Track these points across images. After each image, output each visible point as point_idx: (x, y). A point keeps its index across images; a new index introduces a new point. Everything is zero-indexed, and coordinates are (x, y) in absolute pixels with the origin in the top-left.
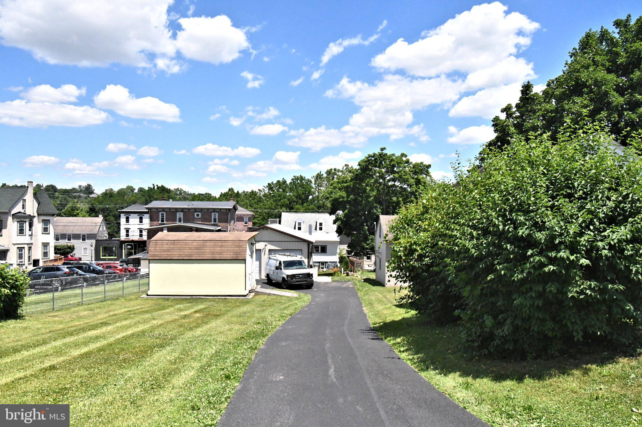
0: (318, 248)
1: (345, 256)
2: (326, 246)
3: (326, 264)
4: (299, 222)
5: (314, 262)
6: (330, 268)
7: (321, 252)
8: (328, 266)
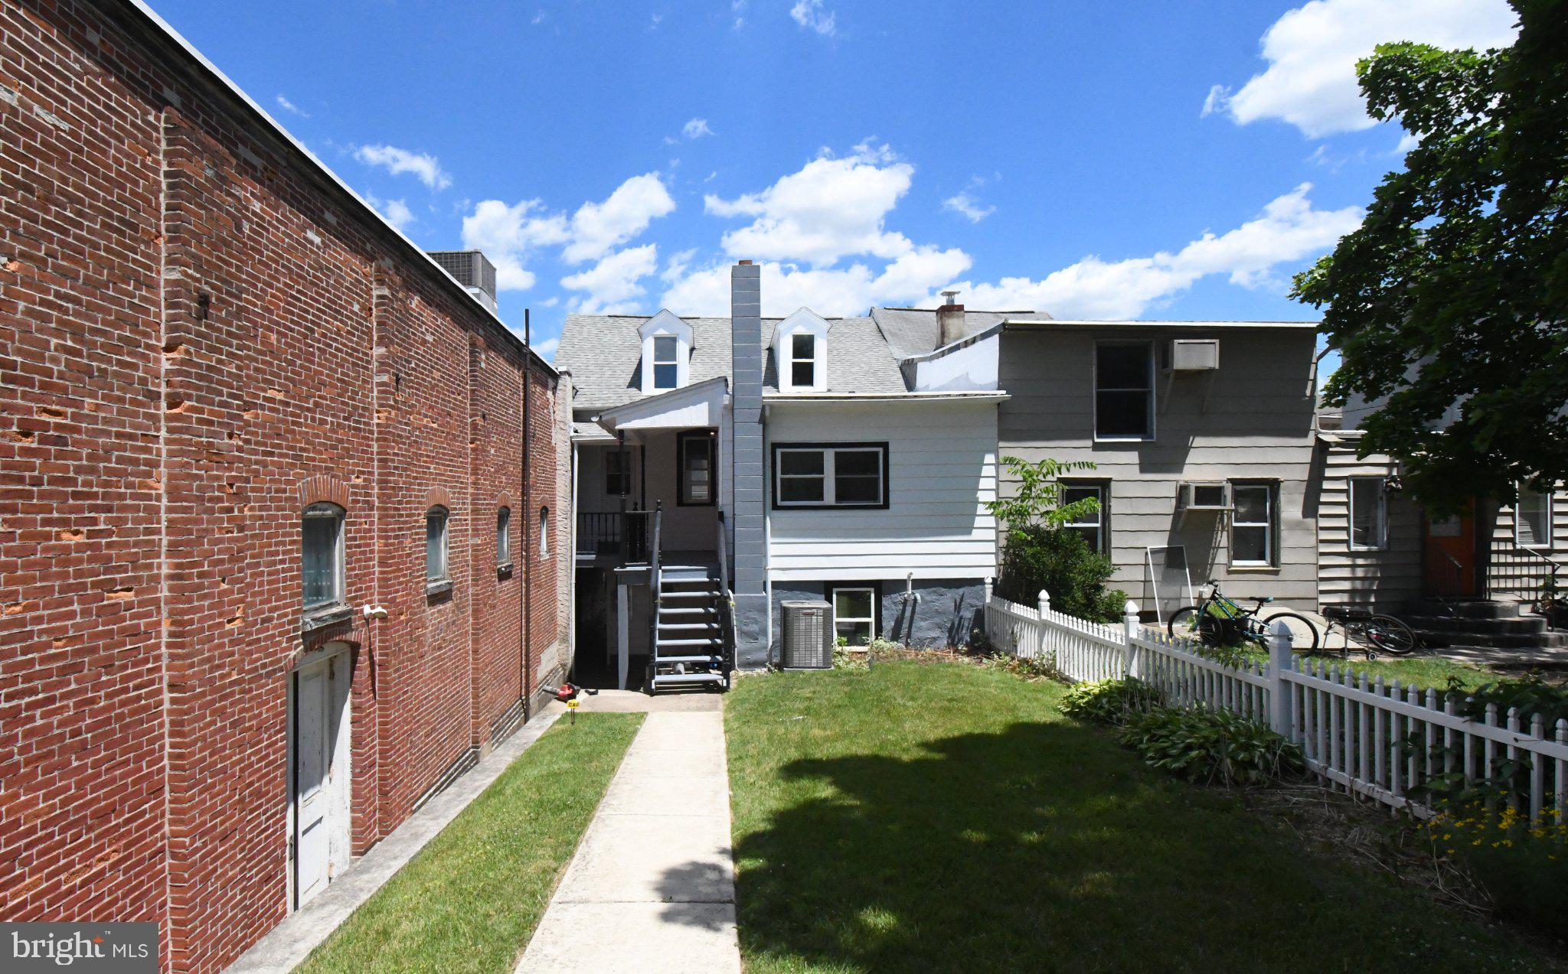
0: (818, 463)
2: (885, 446)
3: (886, 601)
4: (662, 332)
5: (777, 585)
6: (916, 634)
7: (838, 497)
8: (899, 622)
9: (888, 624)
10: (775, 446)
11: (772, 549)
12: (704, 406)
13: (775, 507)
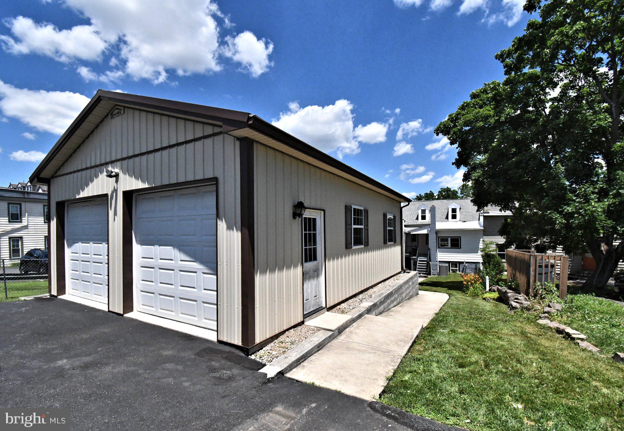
0: (447, 240)
1: (494, 253)
2: (460, 237)
3: (460, 265)
4: (423, 208)
5: (439, 261)
6: (466, 272)
7: (451, 246)
8: (463, 269)
9: (461, 269)
10: (439, 237)
11: (438, 255)
12: (426, 230)
13: (439, 248)
